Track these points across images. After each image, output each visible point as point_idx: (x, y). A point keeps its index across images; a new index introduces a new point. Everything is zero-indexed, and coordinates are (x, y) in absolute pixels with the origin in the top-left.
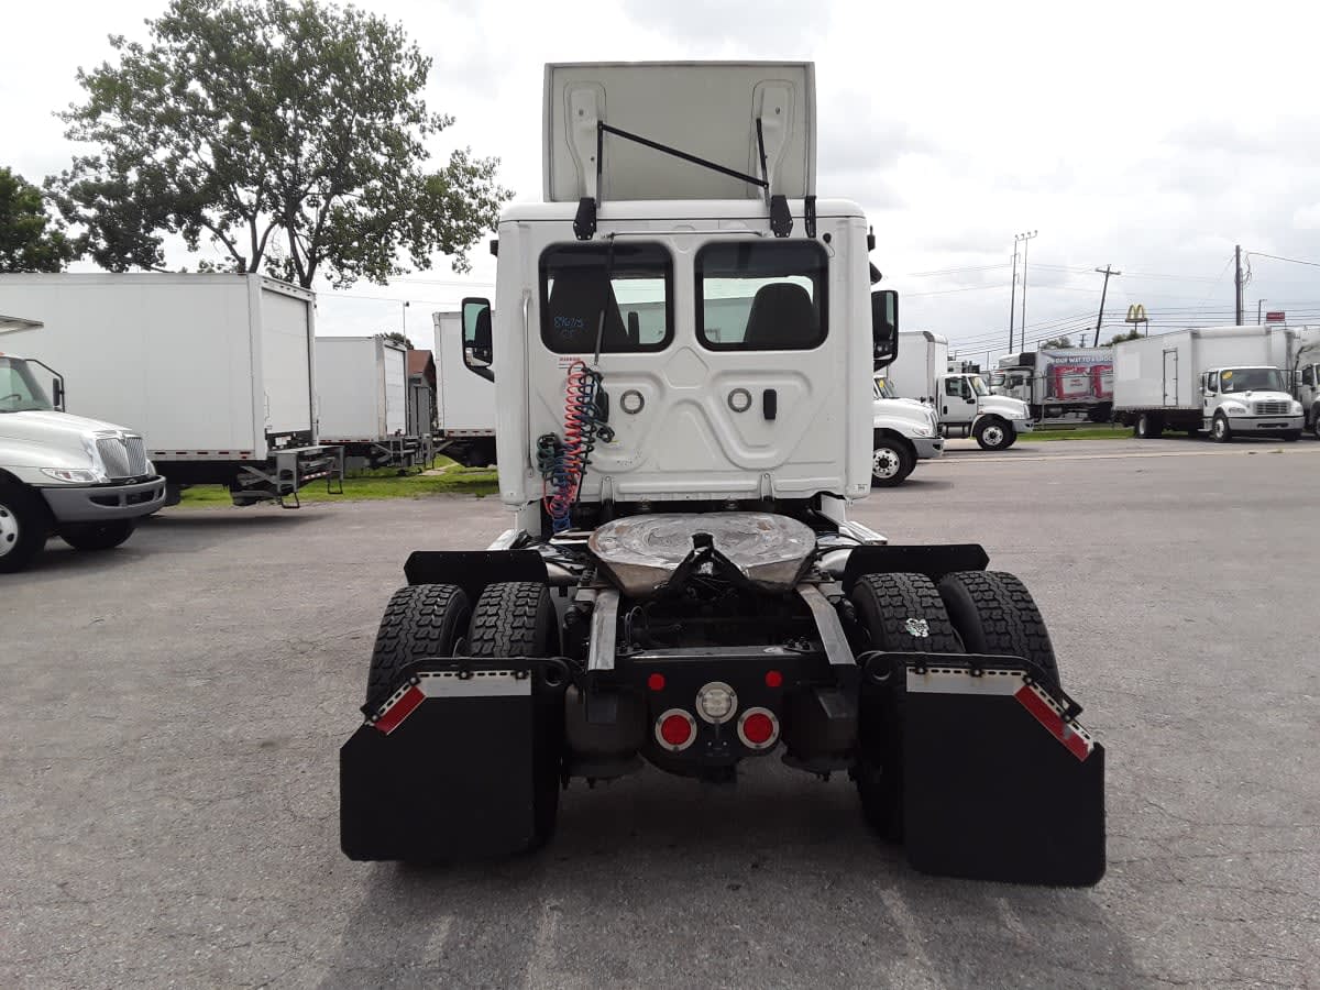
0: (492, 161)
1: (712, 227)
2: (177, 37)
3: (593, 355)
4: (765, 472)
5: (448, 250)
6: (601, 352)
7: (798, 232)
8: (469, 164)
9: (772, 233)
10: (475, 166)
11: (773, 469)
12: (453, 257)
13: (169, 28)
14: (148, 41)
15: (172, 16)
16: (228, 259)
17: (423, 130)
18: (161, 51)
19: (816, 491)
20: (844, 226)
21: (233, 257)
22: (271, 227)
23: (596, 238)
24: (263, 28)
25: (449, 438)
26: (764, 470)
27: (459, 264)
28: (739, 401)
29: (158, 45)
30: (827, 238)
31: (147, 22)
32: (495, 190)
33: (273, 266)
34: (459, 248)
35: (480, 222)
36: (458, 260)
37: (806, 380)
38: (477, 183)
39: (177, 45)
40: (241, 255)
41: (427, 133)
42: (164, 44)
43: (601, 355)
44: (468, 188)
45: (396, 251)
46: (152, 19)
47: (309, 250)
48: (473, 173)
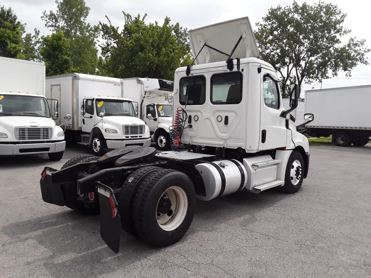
0: (363, 40)
1: (214, 69)
2: (270, 21)
3: (185, 106)
4: (225, 140)
5: (345, 69)
6: (187, 105)
7: (235, 69)
8: (355, 42)
9: (228, 70)
10: (357, 42)
11: (227, 139)
12: (347, 72)
13: (268, 19)
14: (263, 23)
15: (269, 15)
16: (281, 77)
17: (340, 35)
18: (266, 25)
19: (238, 147)
20: (247, 66)
21: (282, 77)
22: (292, 68)
23: (190, 75)
24: (291, 13)
25: (306, 128)
26: (225, 139)
27: (348, 74)
28: (219, 119)
29: (265, 24)
30: (243, 70)
31: (263, 18)
32: (364, 49)
33: (291, 79)
34: (349, 69)
35: (357, 60)
36: (348, 73)
37: (236, 113)
38: (357, 48)
39: (270, 23)
40: (284, 76)
41: (342, 35)
42: (266, 23)
43: (187, 106)
44: (354, 50)
45: (328, 72)
46: (264, 17)
47: (302, 73)
48: (356, 45)
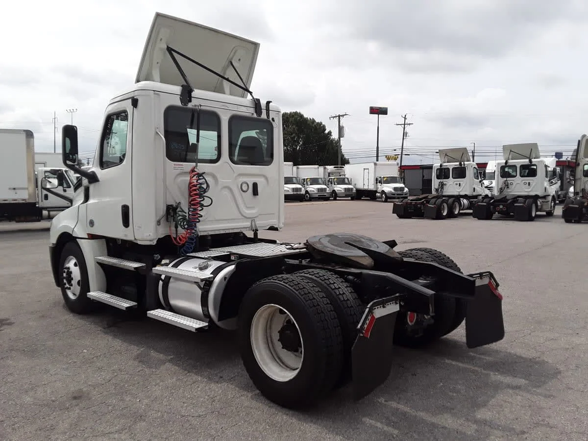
1: (235, 108)
4: (253, 219)
7: (264, 116)
9: (256, 114)
11: (255, 217)
19: (269, 226)
20: (277, 115)
23: (190, 105)
28: (245, 187)
30: (273, 119)
37: (266, 178)
